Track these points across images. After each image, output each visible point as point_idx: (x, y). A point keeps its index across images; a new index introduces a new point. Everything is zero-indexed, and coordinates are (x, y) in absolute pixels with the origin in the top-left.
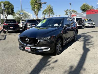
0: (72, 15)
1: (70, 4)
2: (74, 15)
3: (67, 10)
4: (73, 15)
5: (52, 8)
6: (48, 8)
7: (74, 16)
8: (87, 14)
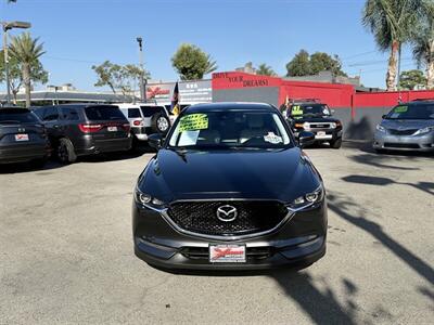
0: (149, 90)
1: (140, 41)
2: (158, 89)
3: (107, 64)
4: (153, 88)
5: (40, 48)
6: (19, 51)
7: (157, 92)
8: (213, 87)
